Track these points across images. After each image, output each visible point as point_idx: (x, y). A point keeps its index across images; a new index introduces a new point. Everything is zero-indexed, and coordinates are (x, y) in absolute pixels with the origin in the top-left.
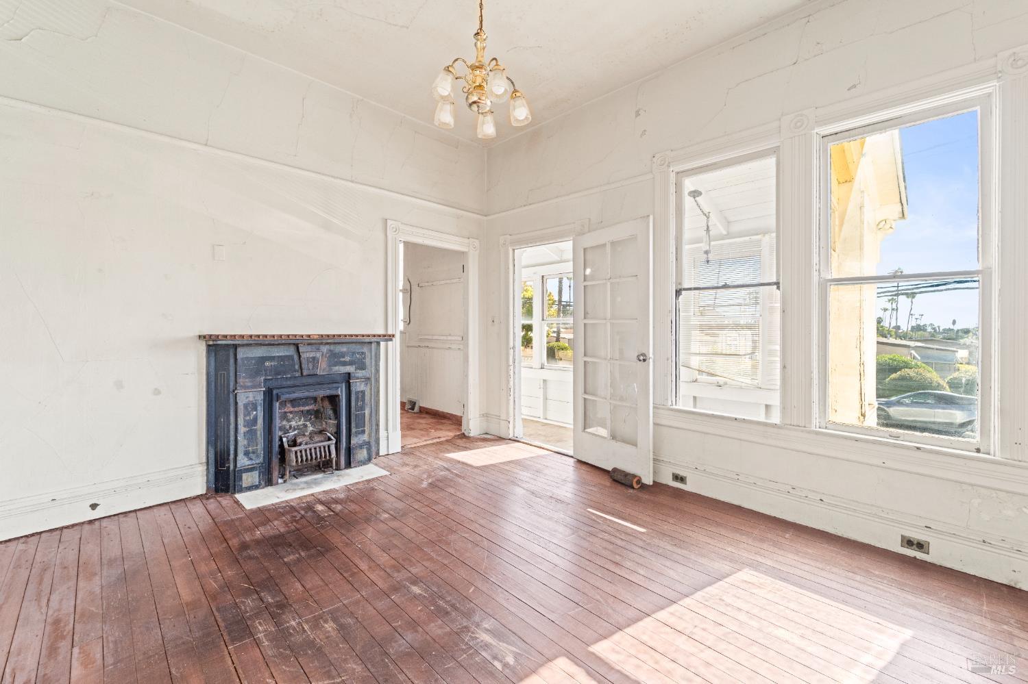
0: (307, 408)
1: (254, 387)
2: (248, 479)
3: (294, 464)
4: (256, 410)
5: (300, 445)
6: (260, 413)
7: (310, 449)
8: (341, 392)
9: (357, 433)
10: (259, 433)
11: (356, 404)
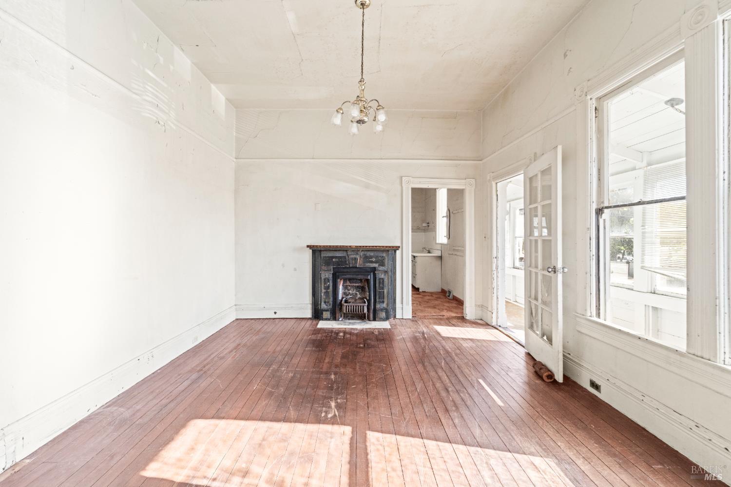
0: (357, 285)
1: (328, 270)
2: (326, 315)
3: (345, 311)
4: (329, 282)
5: (350, 303)
6: (331, 284)
7: (353, 306)
8: (371, 277)
9: (380, 302)
10: (330, 293)
11: (379, 286)
